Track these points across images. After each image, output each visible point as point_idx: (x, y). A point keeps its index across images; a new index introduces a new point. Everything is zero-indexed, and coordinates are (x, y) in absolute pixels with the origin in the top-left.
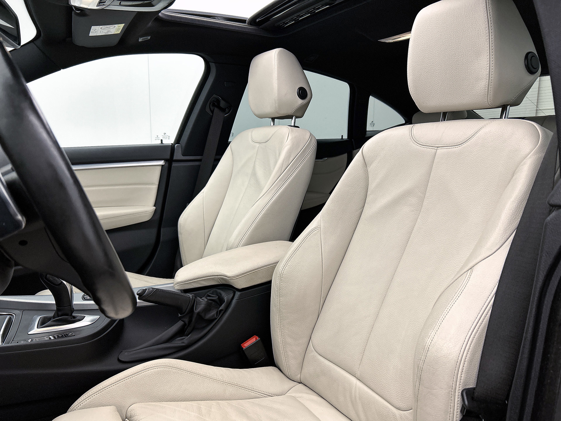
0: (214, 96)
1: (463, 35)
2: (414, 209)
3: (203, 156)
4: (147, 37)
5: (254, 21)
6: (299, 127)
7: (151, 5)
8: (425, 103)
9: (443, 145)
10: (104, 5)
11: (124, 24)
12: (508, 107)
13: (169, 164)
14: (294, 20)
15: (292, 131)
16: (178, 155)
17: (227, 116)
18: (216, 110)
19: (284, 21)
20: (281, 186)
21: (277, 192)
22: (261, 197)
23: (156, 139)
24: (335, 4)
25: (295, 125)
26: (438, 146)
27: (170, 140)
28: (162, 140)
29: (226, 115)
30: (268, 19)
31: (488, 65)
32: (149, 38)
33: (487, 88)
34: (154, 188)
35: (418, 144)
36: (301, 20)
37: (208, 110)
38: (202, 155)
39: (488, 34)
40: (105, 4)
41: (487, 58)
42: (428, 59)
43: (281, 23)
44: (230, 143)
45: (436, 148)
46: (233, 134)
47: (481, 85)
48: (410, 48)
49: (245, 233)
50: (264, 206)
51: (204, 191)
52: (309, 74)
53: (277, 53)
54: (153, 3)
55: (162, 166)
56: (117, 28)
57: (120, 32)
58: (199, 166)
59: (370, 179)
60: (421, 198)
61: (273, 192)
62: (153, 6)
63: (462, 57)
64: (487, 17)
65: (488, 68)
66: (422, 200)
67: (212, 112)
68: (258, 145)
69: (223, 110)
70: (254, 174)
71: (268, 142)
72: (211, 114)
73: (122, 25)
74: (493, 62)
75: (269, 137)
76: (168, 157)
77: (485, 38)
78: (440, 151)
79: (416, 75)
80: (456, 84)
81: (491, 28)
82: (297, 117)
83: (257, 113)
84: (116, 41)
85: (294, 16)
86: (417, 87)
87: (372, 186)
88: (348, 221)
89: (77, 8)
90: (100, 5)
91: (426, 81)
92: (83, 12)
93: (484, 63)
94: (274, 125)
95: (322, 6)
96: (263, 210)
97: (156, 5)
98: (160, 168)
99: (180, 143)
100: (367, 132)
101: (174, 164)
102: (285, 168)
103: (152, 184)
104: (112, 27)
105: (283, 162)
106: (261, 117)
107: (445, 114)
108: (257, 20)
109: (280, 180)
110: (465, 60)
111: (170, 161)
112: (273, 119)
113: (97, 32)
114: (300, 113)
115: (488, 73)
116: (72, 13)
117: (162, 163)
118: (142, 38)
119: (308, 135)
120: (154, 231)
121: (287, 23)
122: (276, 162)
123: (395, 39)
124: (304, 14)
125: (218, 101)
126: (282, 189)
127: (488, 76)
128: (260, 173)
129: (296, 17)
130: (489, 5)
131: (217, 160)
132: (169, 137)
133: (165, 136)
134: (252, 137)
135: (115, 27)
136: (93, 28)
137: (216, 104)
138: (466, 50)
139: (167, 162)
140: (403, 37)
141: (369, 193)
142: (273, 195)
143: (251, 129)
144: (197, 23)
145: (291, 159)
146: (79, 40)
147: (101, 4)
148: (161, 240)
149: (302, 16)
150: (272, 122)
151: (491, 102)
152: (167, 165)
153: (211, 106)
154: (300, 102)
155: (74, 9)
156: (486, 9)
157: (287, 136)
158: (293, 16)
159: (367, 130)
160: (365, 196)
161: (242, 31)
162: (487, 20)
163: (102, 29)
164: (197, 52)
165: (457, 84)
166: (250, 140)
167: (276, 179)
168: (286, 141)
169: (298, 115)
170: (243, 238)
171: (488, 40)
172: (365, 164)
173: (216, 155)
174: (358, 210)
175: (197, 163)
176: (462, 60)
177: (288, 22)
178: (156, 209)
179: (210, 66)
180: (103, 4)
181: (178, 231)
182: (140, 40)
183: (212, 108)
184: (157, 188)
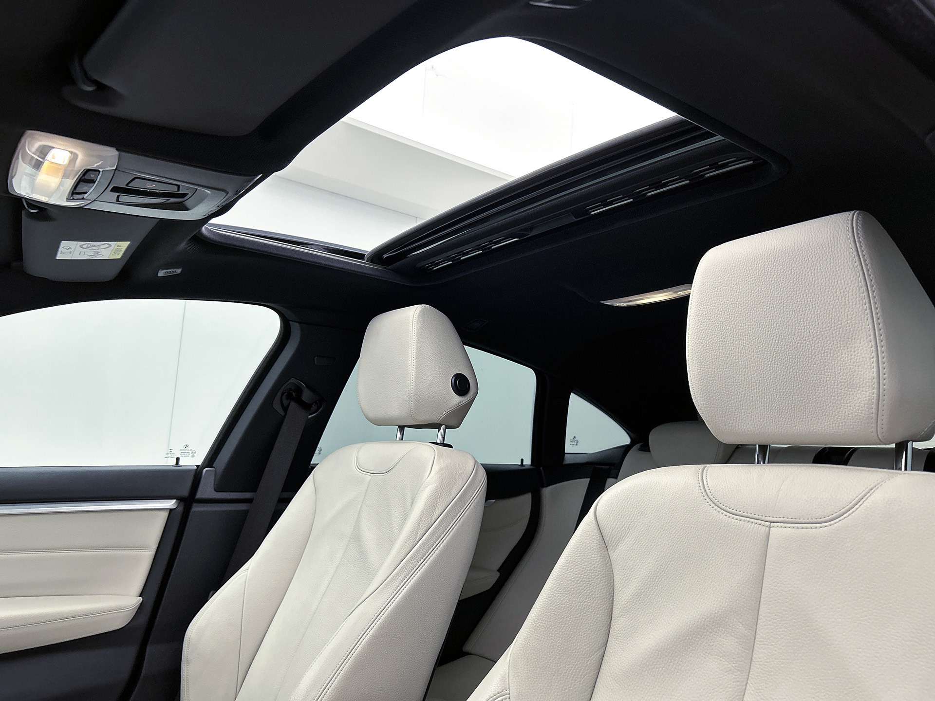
0: (293, 380)
1: (809, 300)
2: (734, 665)
3: (255, 491)
4: (174, 268)
5: (378, 256)
6: (450, 446)
7: (183, 207)
8: (728, 424)
9: (782, 519)
10: (83, 199)
11: (129, 242)
12: (909, 444)
13: (184, 509)
14: (452, 259)
15: (440, 454)
16: (206, 490)
17: (312, 417)
18: (293, 405)
19: (433, 260)
20: (413, 571)
21: (404, 587)
22: (369, 594)
23: (166, 456)
24: (528, 236)
25: (444, 441)
26: (771, 519)
27: (194, 459)
28: (178, 459)
29: (310, 416)
30: (403, 255)
31: (875, 359)
32: (179, 271)
33: (874, 406)
34: (146, 557)
35: (722, 511)
36: (463, 259)
37: (277, 406)
38: (254, 489)
39: (867, 300)
40: (85, 196)
41: (870, 346)
42: (734, 340)
43: (427, 263)
44: (313, 468)
45: (768, 524)
46: (320, 450)
47: (859, 398)
48: (691, 318)
49: (327, 682)
50: (374, 618)
51: (249, 567)
52: (474, 353)
53: (418, 312)
54: (188, 203)
55: (171, 510)
56: (115, 248)
57: (122, 257)
58: (245, 513)
59: (617, 579)
60: (747, 639)
61: (396, 583)
62: (187, 209)
63: (810, 340)
64: (859, 268)
65: (875, 364)
66: (750, 644)
67: (285, 409)
68: (368, 477)
69: (306, 406)
70: (357, 537)
71: (390, 473)
72: (283, 413)
73: (125, 245)
74: (883, 356)
75: (393, 464)
76: (185, 492)
77: (861, 307)
78: (777, 532)
79: (707, 368)
80: (798, 392)
81: (871, 290)
82: (447, 427)
83: (371, 415)
84: (111, 273)
85: (453, 253)
86: (709, 392)
87: (622, 597)
88: (572, 680)
89: (32, 203)
90: (73, 199)
91: (729, 383)
92: (43, 211)
93: (863, 355)
94: (402, 440)
95: (507, 238)
96: (372, 626)
97: (192, 209)
98: (164, 515)
99: (213, 466)
100: (566, 455)
101: (196, 508)
102: (423, 531)
103: (144, 548)
104: (103, 245)
105: (421, 518)
106: (378, 422)
107: (763, 448)
108: (385, 256)
109: (412, 557)
110: (818, 347)
111: (188, 501)
112: (402, 428)
113: (72, 253)
114: (456, 419)
115: (875, 375)
116: (22, 214)
117: (171, 504)
118: (165, 271)
119: (471, 463)
120: (130, 653)
121: (439, 264)
122: (405, 517)
123: (631, 301)
124: (471, 251)
125: (299, 390)
126: (414, 579)
127: (875, 381)
128: (369, 536)
129: (455, 254)
130: (861, 247)
131: (285, 502)
132: (194, 452)
133: (186, 451)
134: (358, 461)
135: (110, 246)
136: (64, 244)
137: (294, 395)
138: (818, 328)
139: (182, 504)
140: (647, 298)
141: (616, 612)
142: (395, 592)
143: (358, 445)
144: (275, 252)
145: (437, 512)
146: (35, 266)
147: (76, 196)
148: (142, 675)
149: (467, 253)
150: (399, 432)
151: (883, 434)
152: (181, 509)
153: (284, 398)
154: (456, 400)
155: (27, 207)
156: (855, 253)
157: (431, 465)
158: (449, 254)
159: (566, 451)
160: (608, 617)
161: (356, 271)
162: (861, 273)
163: (84, 248)
164: (269, 302)
165: (802, 392)
166: (354, 468)
167: (402, 555)
168: (428, 475)
169: (450, 424)
170: (323, 694)
171: (868, 311)
172: (604, 544)
173: (283, 491)
174: (595, 652)
175: (242, 507)
176: (809, 346)
177: (468, 252)
178: (142, 601)
179: (290, 328)
180: (80, 196)
181: (183, 654)
182: (161, 273)
183: (285, 402)
184: (152, 558)
